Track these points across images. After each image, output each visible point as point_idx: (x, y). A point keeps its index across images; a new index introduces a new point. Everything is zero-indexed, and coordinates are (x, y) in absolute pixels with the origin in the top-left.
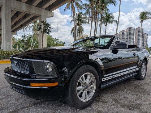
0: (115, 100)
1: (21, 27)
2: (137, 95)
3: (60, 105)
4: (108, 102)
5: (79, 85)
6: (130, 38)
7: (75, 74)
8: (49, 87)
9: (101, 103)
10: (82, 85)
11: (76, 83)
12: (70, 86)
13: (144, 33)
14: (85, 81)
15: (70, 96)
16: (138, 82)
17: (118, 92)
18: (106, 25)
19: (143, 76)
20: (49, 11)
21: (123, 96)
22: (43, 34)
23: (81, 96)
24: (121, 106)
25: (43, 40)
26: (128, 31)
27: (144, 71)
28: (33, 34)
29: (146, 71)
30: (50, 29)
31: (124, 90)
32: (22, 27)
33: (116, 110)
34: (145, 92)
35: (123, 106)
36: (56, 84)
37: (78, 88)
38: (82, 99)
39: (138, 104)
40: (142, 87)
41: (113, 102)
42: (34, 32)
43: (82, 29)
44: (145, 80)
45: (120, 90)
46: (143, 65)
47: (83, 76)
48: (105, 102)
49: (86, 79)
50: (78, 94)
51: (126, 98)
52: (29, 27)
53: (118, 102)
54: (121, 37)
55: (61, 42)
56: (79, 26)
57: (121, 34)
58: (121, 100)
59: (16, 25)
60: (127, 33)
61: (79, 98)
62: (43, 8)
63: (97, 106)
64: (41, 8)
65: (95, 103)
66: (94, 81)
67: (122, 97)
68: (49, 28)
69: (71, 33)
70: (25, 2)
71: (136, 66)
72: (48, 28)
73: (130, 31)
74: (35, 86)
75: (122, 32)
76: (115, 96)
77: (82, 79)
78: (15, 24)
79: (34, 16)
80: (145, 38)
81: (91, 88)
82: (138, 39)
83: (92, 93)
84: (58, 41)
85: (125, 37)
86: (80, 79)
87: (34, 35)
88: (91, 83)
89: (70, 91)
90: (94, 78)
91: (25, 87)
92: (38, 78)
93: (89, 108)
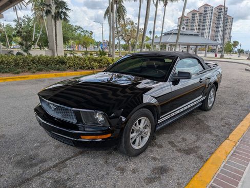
0: (171, 143)
1: (10, 5)
2: (197, 135)
3: (111, 153)
4: (164, 146)
5: (133, 132)
6: (204, 25)
7: (129, 121)
8: (103, 139)
9: (156, 148)
10: (135, 131)
11: (130, 131)
12: (124, 136)
13: (228, 16)
14: (139, 126)
15: (123, 145)
16: (202, 115)
17: (177, 131)
18: (165, 5)
19: (210, 105)
21: (181, 137)
22: (55, 22)
23: (134, 143)
24: (177, 150)
25: (56, 32)
26: (202, 11)
27: (213, 100)
28: (34, 16)
29: (214, 99)
30: (67, 12)
31: (183, 129)
32: (12, 2)
33: (172, 156)
34: (207, 130)
35: (179, 151)
36: (109, 135)
37: (132, 136)
38: (136, 147)
39: (196, 147)
40: (205, 122)
41: (170, 146)
42: (35, 13)
43: (124, 10)
44: (211, 110)
45: (178, 129)
46: (211, 91)
47: (137, 122)
48: (160, 146)
49: (139, 125)
50: (131, 141)
51: (184, 139)
52: (25, 4)
53: (175, 146)
54: (190, 23)
55: (87, 31)
56: (118, 6)
57: (190, 16)
58: (179, 142)
60: (201, 15)
61: (132, 145)
63: (152, 151)
65: (149, 148)
66: (148, 125)
67: (179, 139)
68: (66, 9)
69: (105, 17)
71: (201, 96)
72: (64, 10)
73: (205, 11)
74: (86, 139)
75: (191, 14)
76: (172, 137)
77: (135, 125)
80: (229, 25)
81: (145, 133)
82: (218, 27)
83: (146, 139)
84: (81, 30)
85: (196, 24)
86: (134, 126)
87: (35, 19)
88: (145, 127)
89: (123, 141)
90: (149, 121)
91: (73, 139)
92: (87, 130)
93: (142, 155)
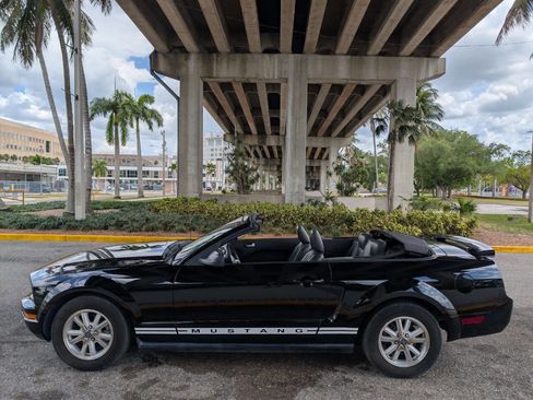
0: (153, 381)
10: (81, 329)
20: (425, 59)
22: (392, 146)
32: (360, 119)
48: (130, 377)
59: (343, 118)
62: (401, 53)
64: (397, 56)
70: (345, 52)
78: (324, 112)
79: (380, 86)
86: (73, 317)
